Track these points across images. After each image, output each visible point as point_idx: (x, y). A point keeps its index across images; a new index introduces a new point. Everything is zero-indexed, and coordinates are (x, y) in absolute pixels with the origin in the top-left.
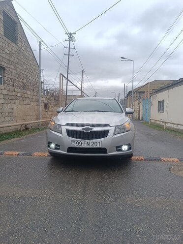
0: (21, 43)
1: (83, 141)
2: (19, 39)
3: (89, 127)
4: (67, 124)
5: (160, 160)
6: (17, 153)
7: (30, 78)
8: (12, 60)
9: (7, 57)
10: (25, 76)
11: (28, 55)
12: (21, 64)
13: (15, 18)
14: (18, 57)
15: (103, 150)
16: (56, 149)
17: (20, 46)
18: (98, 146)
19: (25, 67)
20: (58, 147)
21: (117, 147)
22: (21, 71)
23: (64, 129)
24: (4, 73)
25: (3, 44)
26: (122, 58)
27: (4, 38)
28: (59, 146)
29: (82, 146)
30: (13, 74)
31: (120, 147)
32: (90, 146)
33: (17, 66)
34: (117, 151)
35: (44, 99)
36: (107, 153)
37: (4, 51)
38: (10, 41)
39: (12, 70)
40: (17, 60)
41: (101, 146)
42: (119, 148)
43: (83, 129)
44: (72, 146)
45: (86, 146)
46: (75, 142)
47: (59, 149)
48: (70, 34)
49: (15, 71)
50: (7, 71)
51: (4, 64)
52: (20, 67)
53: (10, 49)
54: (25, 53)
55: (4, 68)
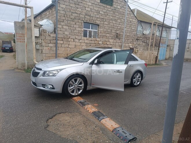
0: (117, 4)
8: (106, 18)
9: (101, 17)
12: (115, 19)
14: (113, 15)
17: (115, 6)
19: (119, 21)
21: (43, 85)
22: (115, 25)
24: (98, 28)
25: (99, 9)
27: (100, 4)
30: (106, 28)
33: (111, 21)
34: (43, 87)
37: (99, 13)
38: (105, 5)
39: (105, 25)
40: (112, 17)
49: (108, 26)
50: (101, 26)
51: (98, 22)
52: (114, 22)
53: (105, 11)
54: (121, 10)
55: (98, 25)
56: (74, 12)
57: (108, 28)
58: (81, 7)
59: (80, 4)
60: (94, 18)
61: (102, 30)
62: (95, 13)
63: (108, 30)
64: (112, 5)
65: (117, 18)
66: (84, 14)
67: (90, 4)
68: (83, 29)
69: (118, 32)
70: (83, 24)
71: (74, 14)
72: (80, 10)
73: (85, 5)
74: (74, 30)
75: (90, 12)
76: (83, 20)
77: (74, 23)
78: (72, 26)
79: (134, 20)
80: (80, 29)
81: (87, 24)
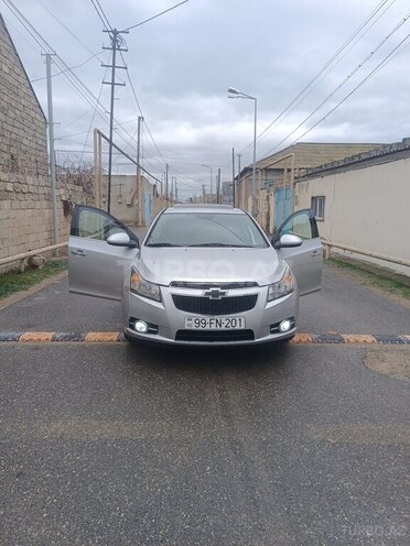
1: (207, 317)
4: (174, 284)
5: (342, 340)
6: (50, 335)
7: (24, 140)
10: (14, 136)
11: (16, 84)
12: (3, 108)
15: (248, 334)
16: (149, 332)
18: (238, 327)
19: (12, 114)
20: (153, 328)
21: (272, 326)
22: (5, 126)
23: (167, 293)
26: (231, 91)
28: (156, 327)
29: (208, 327)
31: (278, 324)
32: (223, 328)
34: (272, 332)
35: (62, 191)
36: (254, 339)
41: (243, 327)
42: (275, 327)
43: (206, 293)
44: (186, 328)
45: (214, 327)
46: (190, 320)
47: (155, 333)
48: (115, 32)
54: (10, 79)
65: (6, 105)
69: (12, 151)
79: (38, 117)
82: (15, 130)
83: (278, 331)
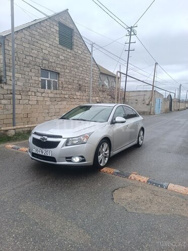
0: (77, 48)
1: (39, 148)
2: (75, 44)
3: (46, 137)
4: (35, 133)
5: (128, 177)
8: (67, 65)
9: (61, 63)
10: (81, 77)
11: (85, 57)
12: (77, 67)
13: (71, 26)
14: (74, 61)
15: (53, 159)
17: (76, 50)
18: (48, 155)
19: (81, 69)
21: (67, 158)
22: (77, 74)
23: (32, 136)
24: (59, 77)
25: (58, 52)
27: (60, 46)
29: (38, 153)
30: (67, 77)
31: (71, 158)
32: (43, 154)
33: (72, 69)
34: (67, 161)
36: (56, 162)
37: (59, 58)
38: (65, 48)
39: (67, 74)
40: (73, 64)
41: (50, 155)
42: (69, 159)
43: (41, 138)
46: (35, 149)
48: (131, 28)
49: (70, 74)
50: (61, 75)
51: (58, 70)
52: (76, 70)
53: (65, 55)
54: (82, 56)
55: (59, 74)
56: (28, 54)
57: (69, 77)
58: (37, 48)
59: (36, 44)
60: (53, 64)
61: (63, 79)
62: (54, 58)
63: (70, 80)
64: (71, 49)
65: (78, 66)
66: (41, 58)
67: (48, 45)
68: (40, 79)
69: (80, 83)
70: (40, 71)
71: (28, 58)
72: (36, 52)
73: (42, 46)
74: (29, 79)
75: (49, 56)
76: (41, 66)
77: (28, 70)
78: (27, 73)
79: (95, 69)
80: (37, 79)
81: (45, 71)
82: (82, 75)
83: (70, 161)
